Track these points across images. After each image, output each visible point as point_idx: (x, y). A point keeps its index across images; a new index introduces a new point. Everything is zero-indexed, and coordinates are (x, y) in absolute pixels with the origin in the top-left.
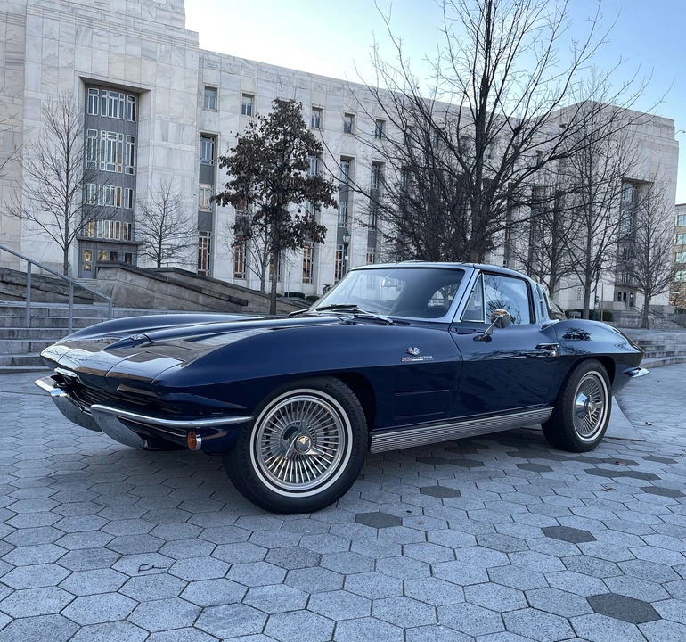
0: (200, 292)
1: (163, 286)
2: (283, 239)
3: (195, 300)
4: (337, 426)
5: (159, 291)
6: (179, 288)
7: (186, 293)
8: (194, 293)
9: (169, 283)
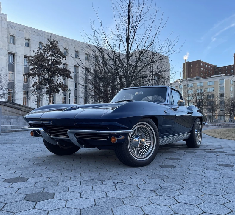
0: (20, 110)
1: (5, 107)
2: (53, 91)
3: (18, 113)
4: (151, 135)
5: (4, 110)
6: (12, 108)
7: (15, 110)
8: (18, 110)
9: (8, 106)
